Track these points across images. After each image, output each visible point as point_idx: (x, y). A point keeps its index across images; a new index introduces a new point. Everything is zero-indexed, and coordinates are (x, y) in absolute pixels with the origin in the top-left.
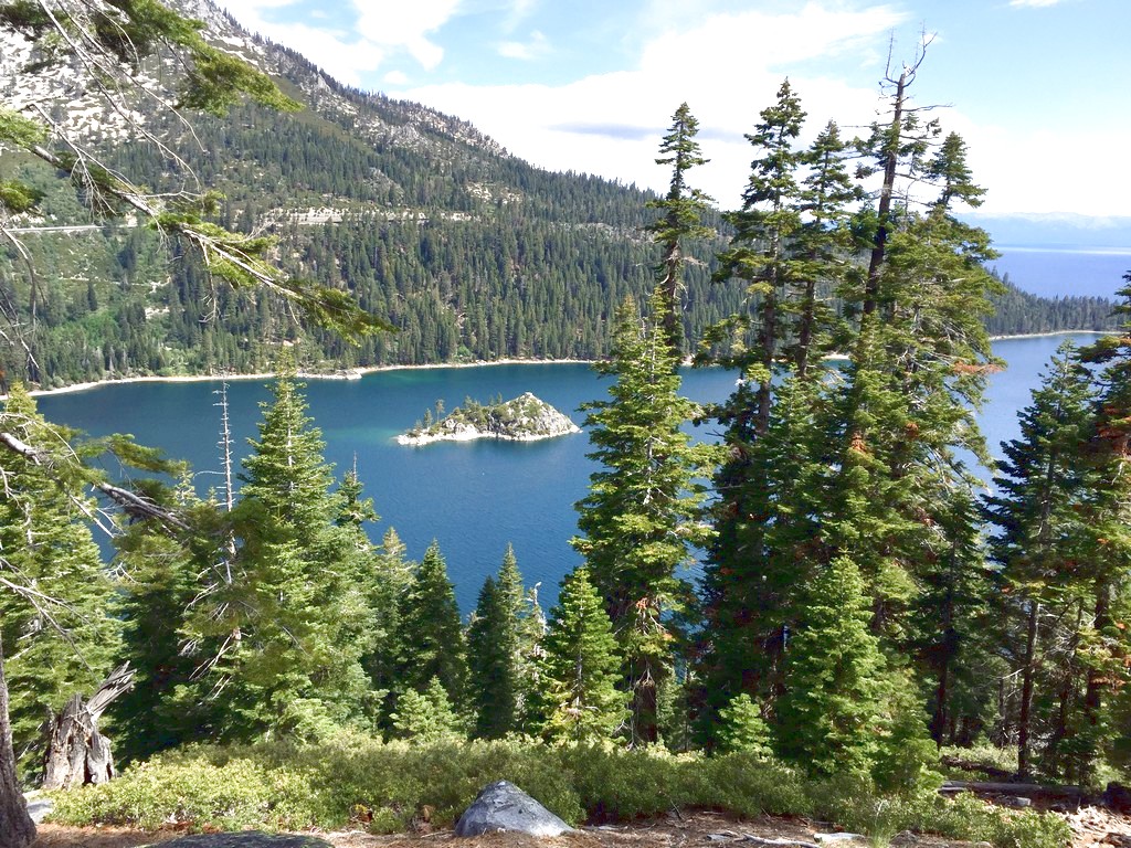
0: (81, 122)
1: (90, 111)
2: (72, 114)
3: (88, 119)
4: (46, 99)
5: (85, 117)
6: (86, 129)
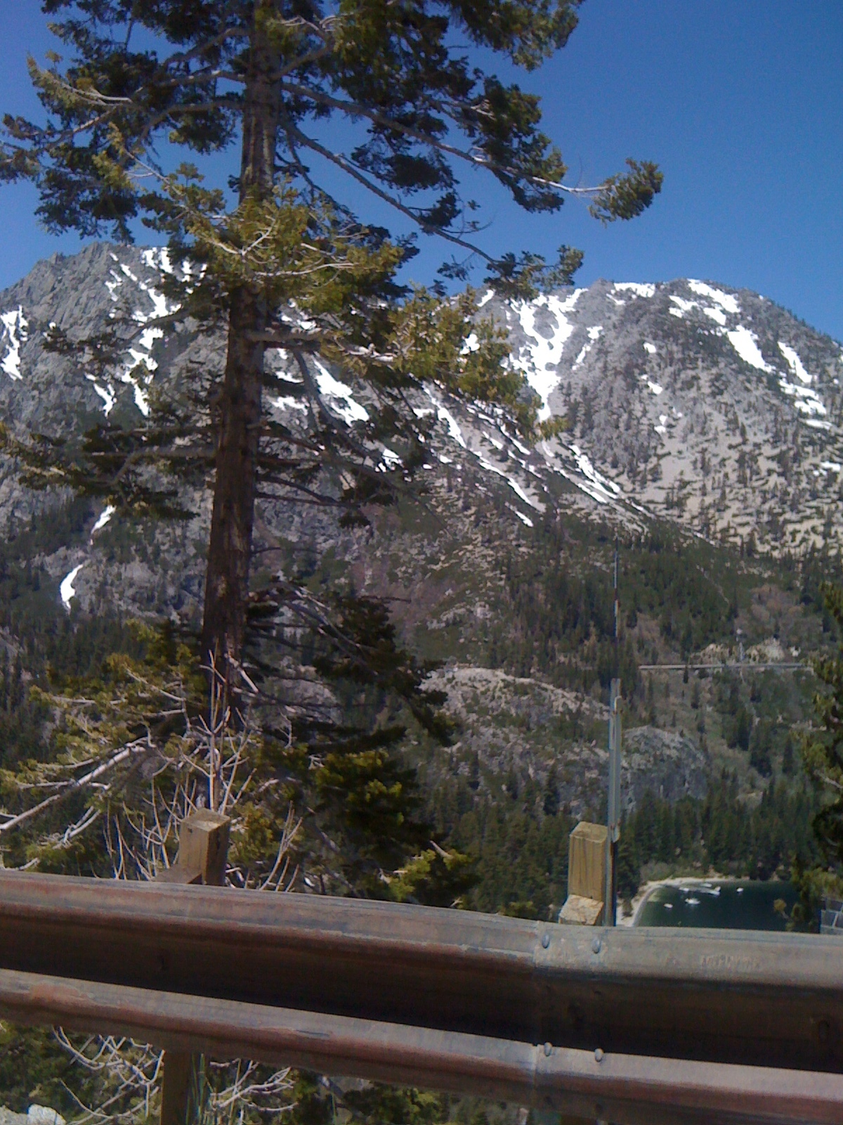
2: (790, 528)
3: (807, 532)
4: (758, 512)
5: (802, 532)
6: (805, 544)
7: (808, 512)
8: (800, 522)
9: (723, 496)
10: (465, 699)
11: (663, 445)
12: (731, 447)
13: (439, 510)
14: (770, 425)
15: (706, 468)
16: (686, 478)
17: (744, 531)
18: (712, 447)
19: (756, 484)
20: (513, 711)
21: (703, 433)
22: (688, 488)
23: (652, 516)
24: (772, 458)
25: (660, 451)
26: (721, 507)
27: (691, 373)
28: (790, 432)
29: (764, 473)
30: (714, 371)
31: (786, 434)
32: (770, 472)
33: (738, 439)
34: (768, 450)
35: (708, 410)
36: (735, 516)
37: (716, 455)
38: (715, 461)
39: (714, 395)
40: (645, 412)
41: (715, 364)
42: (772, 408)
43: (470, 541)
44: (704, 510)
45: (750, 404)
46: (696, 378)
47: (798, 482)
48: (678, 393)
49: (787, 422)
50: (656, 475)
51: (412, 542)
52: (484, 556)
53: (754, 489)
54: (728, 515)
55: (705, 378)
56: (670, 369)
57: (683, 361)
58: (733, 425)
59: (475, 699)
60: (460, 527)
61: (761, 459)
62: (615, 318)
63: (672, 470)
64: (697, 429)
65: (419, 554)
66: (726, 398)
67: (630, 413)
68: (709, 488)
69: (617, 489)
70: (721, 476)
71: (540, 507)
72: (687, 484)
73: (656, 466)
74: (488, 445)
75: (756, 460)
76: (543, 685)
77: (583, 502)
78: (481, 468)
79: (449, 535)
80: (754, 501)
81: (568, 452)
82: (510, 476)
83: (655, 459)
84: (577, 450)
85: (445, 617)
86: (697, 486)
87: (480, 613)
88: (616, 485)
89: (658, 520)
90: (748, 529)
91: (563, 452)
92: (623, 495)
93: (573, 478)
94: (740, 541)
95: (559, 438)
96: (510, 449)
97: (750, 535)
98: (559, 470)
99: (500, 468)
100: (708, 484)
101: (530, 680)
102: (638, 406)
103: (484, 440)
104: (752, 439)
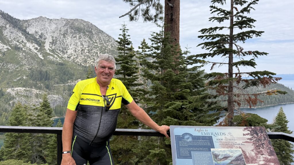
0: (89, 63)
1: (91, 61)
2: (88, 61)
3: (91, 62)
4: (83, 59)
5: (90, 62)
6: (90, 64)
7: (92, 59)
8: (90, 60)
9: (78, 56)
10: (15, 93)
11: (69, 47)
12: (81, 48)
13: (20, 59)
14: (88, 45)
15: (75, 51)
16: (72, 53)
17: (80, 62)
18: (77, 48)
19: (84, 54)
20: (25, 95)
21: (76, 45)
22: (72, 55)
23: (64, 59)
24: (87, 50)
25: (68, 48)
26: (77, 58)
27: (75, 35)
28: (91, 46)
29: (86, 52)
30: (80, 35)
31: (90, 46)
32: (87, 52)
33: (82, 47)
34: (87, 49)
35: (78, 42)
37: (78, 49)
38: (77, 50)
39: (79, 39)
40: (66, 41)
41: (80, 34)
42: (89, 42)
43: (25, 65)
44: (74, 58)
45: (85, 41)
46: (76, 36)
47: (91, 54)
48: (73, 39)
49: (91, 44)
50: (67, 52)
51: (13, 65)
52: (28, 67)
53: (83, 55)
54: (78, 59)
55: (78, 36)
56: (72, 34)
57: (74, 33)
58: (82, 44)
59: (18, 93)
60: (24, 62)
61: (85, 50)
62: (63, 25)
63: (69, 52)
64: (75, 45)
65: (14, 67)
66: (81, 40)
67: (63, 42)
68: (75, 55)
69: (60, 55)
70: (78, 53)
71: (43, 58)
72: (72, 54)
73: (67, 51)
74: (34, 47)
75: (84, 50)
76: (32, 89)
77: (51, 57)
78: (31, 51)
79: (21, 64)
80: (83, 57)
81: (51, 49)
82: (37, 53)
83: (67, 50)
84: (53, 48)
85: (17, 79)
86: (74, 54)
87: (24, 78)
88: (60, 54)
89: (66, 60)
90: (81, 62)
91: (50, 48)
92: (60, 56)
93: (51, 53)
94: (79, 64)
95: (50, 46)
96: (39, 48)
97: (81, 63)
98: (48, 52)
99: (36, 51)
100: (75, 54)
101: (30, 89)
102: (65, 40)
103: (33, 46)
104: (84, 47)
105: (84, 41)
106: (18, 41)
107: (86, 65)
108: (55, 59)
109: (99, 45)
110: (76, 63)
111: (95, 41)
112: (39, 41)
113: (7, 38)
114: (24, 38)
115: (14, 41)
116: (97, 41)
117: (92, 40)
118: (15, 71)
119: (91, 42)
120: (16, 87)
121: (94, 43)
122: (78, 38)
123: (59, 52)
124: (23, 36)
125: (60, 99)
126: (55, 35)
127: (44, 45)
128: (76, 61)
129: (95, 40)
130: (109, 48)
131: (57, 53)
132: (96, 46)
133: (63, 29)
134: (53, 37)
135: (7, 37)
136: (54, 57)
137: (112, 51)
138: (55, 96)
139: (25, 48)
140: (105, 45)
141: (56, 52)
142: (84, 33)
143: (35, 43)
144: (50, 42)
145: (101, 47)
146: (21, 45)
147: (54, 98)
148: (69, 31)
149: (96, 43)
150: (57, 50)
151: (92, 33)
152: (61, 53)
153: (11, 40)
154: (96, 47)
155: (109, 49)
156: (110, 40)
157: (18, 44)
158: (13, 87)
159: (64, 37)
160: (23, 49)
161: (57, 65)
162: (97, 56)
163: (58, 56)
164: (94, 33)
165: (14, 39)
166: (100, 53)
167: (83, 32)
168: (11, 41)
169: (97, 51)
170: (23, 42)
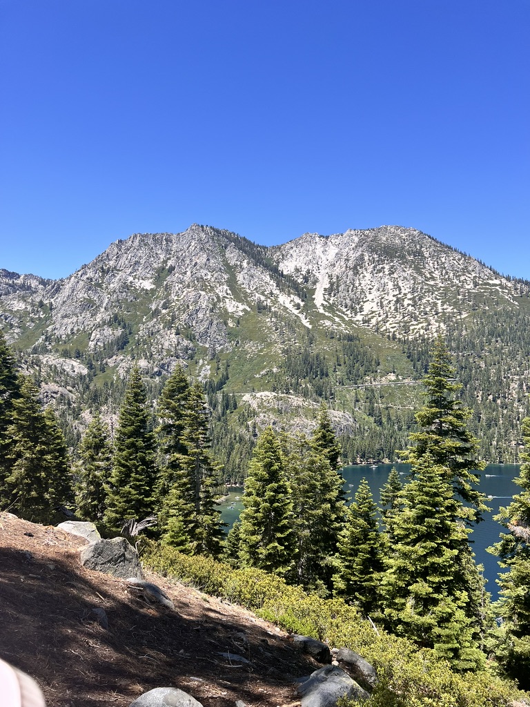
0: (415, 331)
1: (420, 326)
2: (412, 327)
3: (419, 329)
4: (400, 322)
5: (417, 328)
6: (418, 334)
7: (422, 320)
8: (417, 325)
9: (387, 317)
10: (258, 404)
11: (366, 297)
12: (394, 296)
13: (266, 331)
14: (412, 286)
15: (382, 307)
16: (373, 310)
17: (392, 330)
18: (386, 297)
19: (401, 311)
20: (276, 407)
21: (383, 291)
22: (374, 314)
23: (356, 327)
24: (410, 299)
25: (364, 300)
26: (385, 321)
27: (381, 266)
28: (419, 288)
29: (406, 306)
30: (392, 264)
32: (408, 305)
33: (398, 292)
34: (409, 296)
35: (386, 281)
36: (390, 324)
38: (387, 302)
39: (390, 274)
40: (360, 284)
41: (392, 261)
42: (414, 279)
43: (276, 343)
44: (378, 323)
45: (405, 278)
46: (383, 268)
47: (419, 308)
48: (375, 275)
49: (419, 283)
50: (361, 309)
51: (253, 345)
52: (280, 348)
53: (400, 313)
54: (387, 324)
55: (387, 267)
56: (373, 265)
57: (378, 261)
58: (397, 287)
61: (405, 300)
62: (354, 245)
63: (367, 307)
64: (381, 290)
65: (256, 349)
66: (395, 275)
67: (354, 285)
68: (382, 314)
69: (345, 317)
70: (387, 309)
71: (310, 327)
72: (373, 312)
73: (362, 306)
74: (292, 303)
75: (403, 301)
76: (290, 396)
77: (328, 323)
78: (288, 313)
79: (269, 341)
80: (399, 317)
81: (327, 303)
82: (299, 315)
83: (362, 303)
84: (331, 302)
85: (261, 373)
86: (377, 313)
87: (275, 370)
88: (345, 315)
89: (359, 328)
90: (395, 329)
91: (325, 303)
92: (347, 319)
93: (327, 314)
94: (391, 334)
95: (324, 298)
96: (302, 304)
97: (394, 332)
98: (321, 311)
99: (296, 312)
100: (382, 312)
101: (285, 395)
102: (358, 282)
103: (291, 301)
104: (403, 291)
105: (402, 278)
106: (263, 294)
107: (406, 338)
108: (336, 328)
109: (440, 285)
110: (383, 335)
111: (429, 276)
112: (303, 289)
113: (244, 288)
114: (275, 285)
115: (257, 294)
116: (434, 275)
117: (421, 274)
118: (259, 356)
119: (420, 278)
120: (259, 391)
121: (427, 279)
122: (387, 273)
123: (345, 310)
124: (272, 281)
125: (348, 421)
126: (337, 271)
127: (313, 297)
128: (382, 330)
129: (430, 273)
130: (468, 289)
131: (340, 314)
132: (432, 286)
133: (353, 256)
134: (330, 277)
135: (244, 286)
136: (334, 322)
137: (476, 295)
138: (336, 413)
139: (276, 307)
140: (458, 282)
141: (337, 310)
142: (403, 257)
143: (295, 294)
144: (325, 290)
145: (446, 289)
146: (269, 300)
147: (335, 419)
148: (366, 258)
149: (433, 278)
150: (339, 306)
151: (423, 256)
152: (349, 312)
153: (250, 291)
154: (431, 290)
155: (469, 292)
156: (470, 269)
157: (263, 298)
158: (254, 390)
159: (356, 273)
160: (273, 309)
161: (339, 339)
162: (434, 313)
163: (343, 320)
164: (426, 254)
165: (256, 289)
166: (442, 305)
167: (399, 256)
168: (250, 293)
169: (436, 298)
170: (271, 293)
